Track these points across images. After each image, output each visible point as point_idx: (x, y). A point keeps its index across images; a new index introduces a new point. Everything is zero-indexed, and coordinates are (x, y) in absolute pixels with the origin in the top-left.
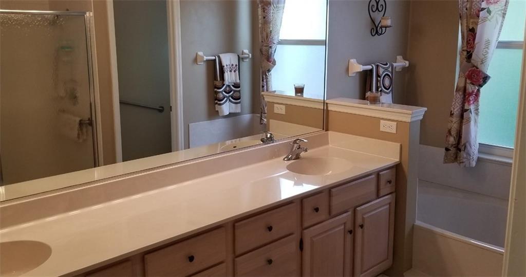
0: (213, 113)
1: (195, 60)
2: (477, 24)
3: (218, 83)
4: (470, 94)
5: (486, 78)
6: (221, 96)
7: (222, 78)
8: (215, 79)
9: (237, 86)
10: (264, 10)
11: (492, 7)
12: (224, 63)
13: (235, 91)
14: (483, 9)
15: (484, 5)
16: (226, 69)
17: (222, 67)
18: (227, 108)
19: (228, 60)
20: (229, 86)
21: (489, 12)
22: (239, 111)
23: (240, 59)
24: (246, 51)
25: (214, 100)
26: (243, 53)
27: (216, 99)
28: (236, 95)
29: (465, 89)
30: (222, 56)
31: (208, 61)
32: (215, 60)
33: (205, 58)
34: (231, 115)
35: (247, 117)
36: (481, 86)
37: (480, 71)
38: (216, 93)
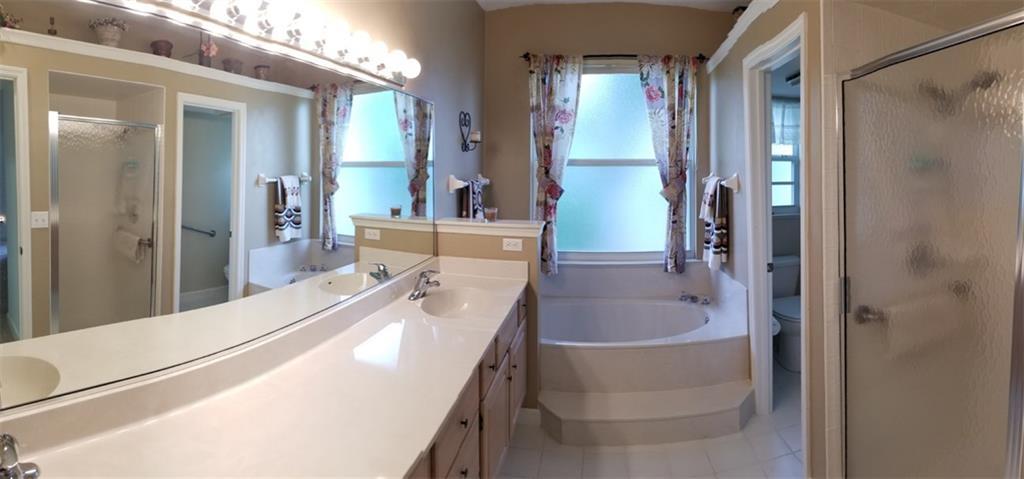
0: (273, 239)
1: (257, 182)
2: (552, 142)
3: (280, 207)
4: (551, 208)
5: (562, 191)
6: (282, 220)
7: (284, 201)
8: (276, 202)
9: (298, 210)
10: (327, 130)
11: (564, 126)
12: (286, 186)
13: (296, 216)
14: (557, 128)
15: (557, 124)
16: (288, 192)
17: (284, 190)
18: (288, 233)
19: (289, 182)
20: (290, 210)
21: (562, 131)
22: (299, 236)
23: (301, 182)
24: (305, 174)
25: (275, 224)
26: (302, 176)
27: (277, 224)
28: (297, 219)
29: (546, 203)
30: (283, 178)
31: (270, 183)
32: (276, 182)
33: (268, 180)
34: (293, 240)
35: (305, 242)
36: (557, 199)
37: (557, 186)
38: (277, 217)
